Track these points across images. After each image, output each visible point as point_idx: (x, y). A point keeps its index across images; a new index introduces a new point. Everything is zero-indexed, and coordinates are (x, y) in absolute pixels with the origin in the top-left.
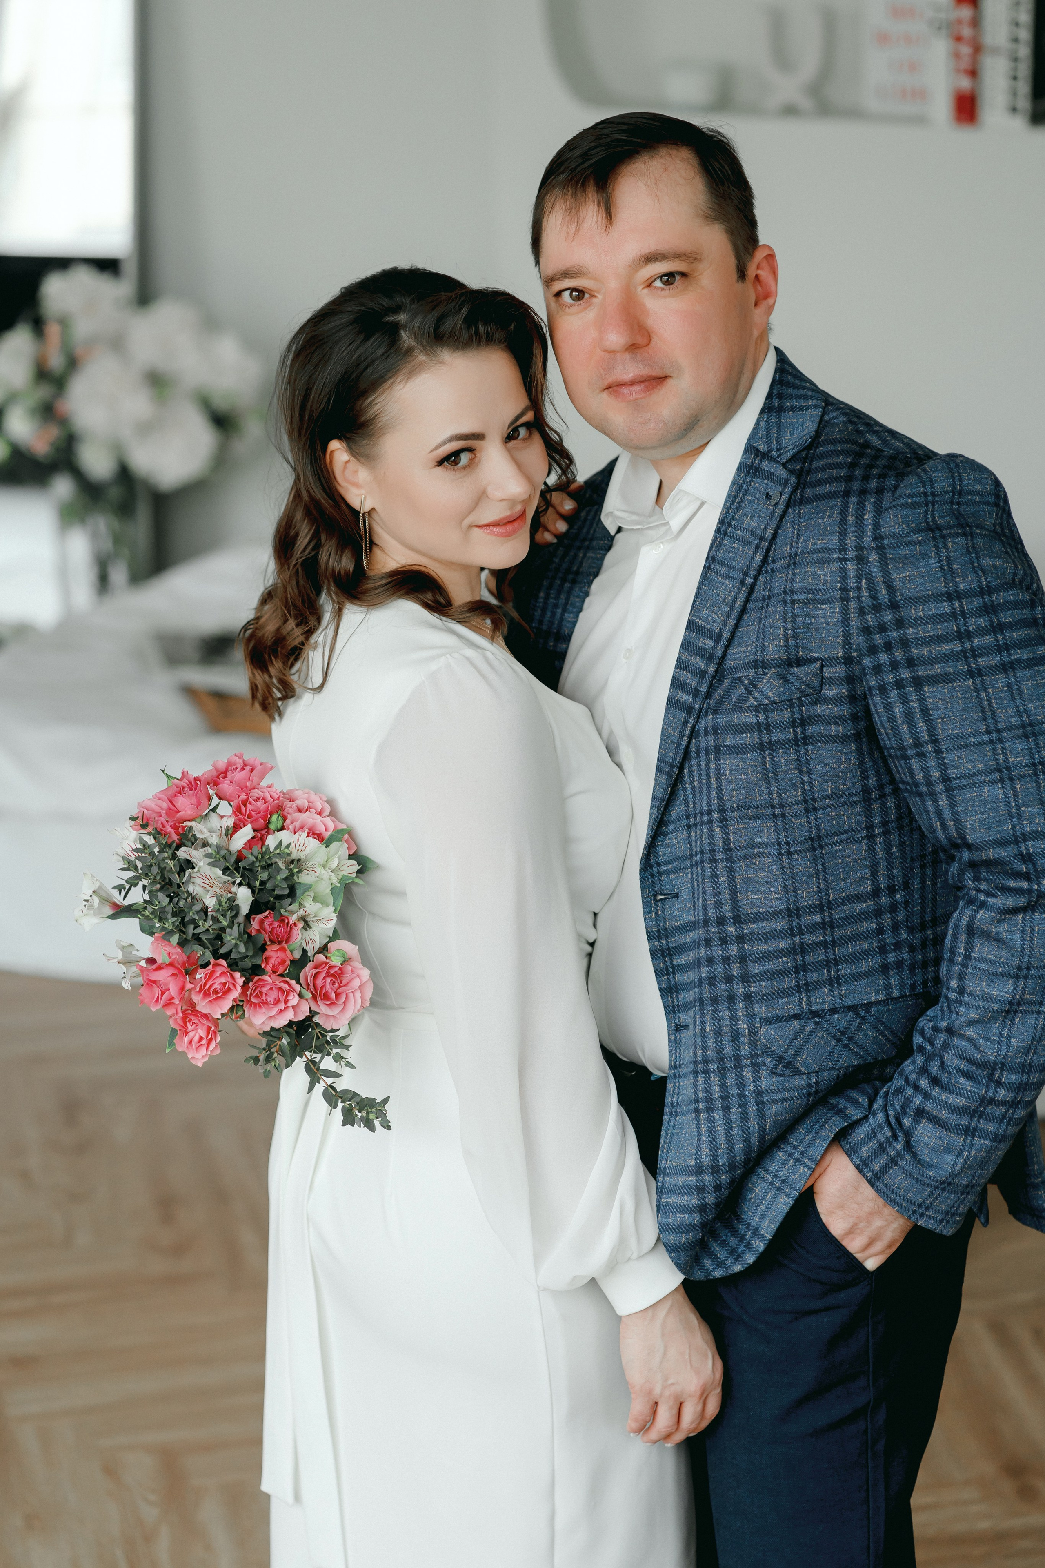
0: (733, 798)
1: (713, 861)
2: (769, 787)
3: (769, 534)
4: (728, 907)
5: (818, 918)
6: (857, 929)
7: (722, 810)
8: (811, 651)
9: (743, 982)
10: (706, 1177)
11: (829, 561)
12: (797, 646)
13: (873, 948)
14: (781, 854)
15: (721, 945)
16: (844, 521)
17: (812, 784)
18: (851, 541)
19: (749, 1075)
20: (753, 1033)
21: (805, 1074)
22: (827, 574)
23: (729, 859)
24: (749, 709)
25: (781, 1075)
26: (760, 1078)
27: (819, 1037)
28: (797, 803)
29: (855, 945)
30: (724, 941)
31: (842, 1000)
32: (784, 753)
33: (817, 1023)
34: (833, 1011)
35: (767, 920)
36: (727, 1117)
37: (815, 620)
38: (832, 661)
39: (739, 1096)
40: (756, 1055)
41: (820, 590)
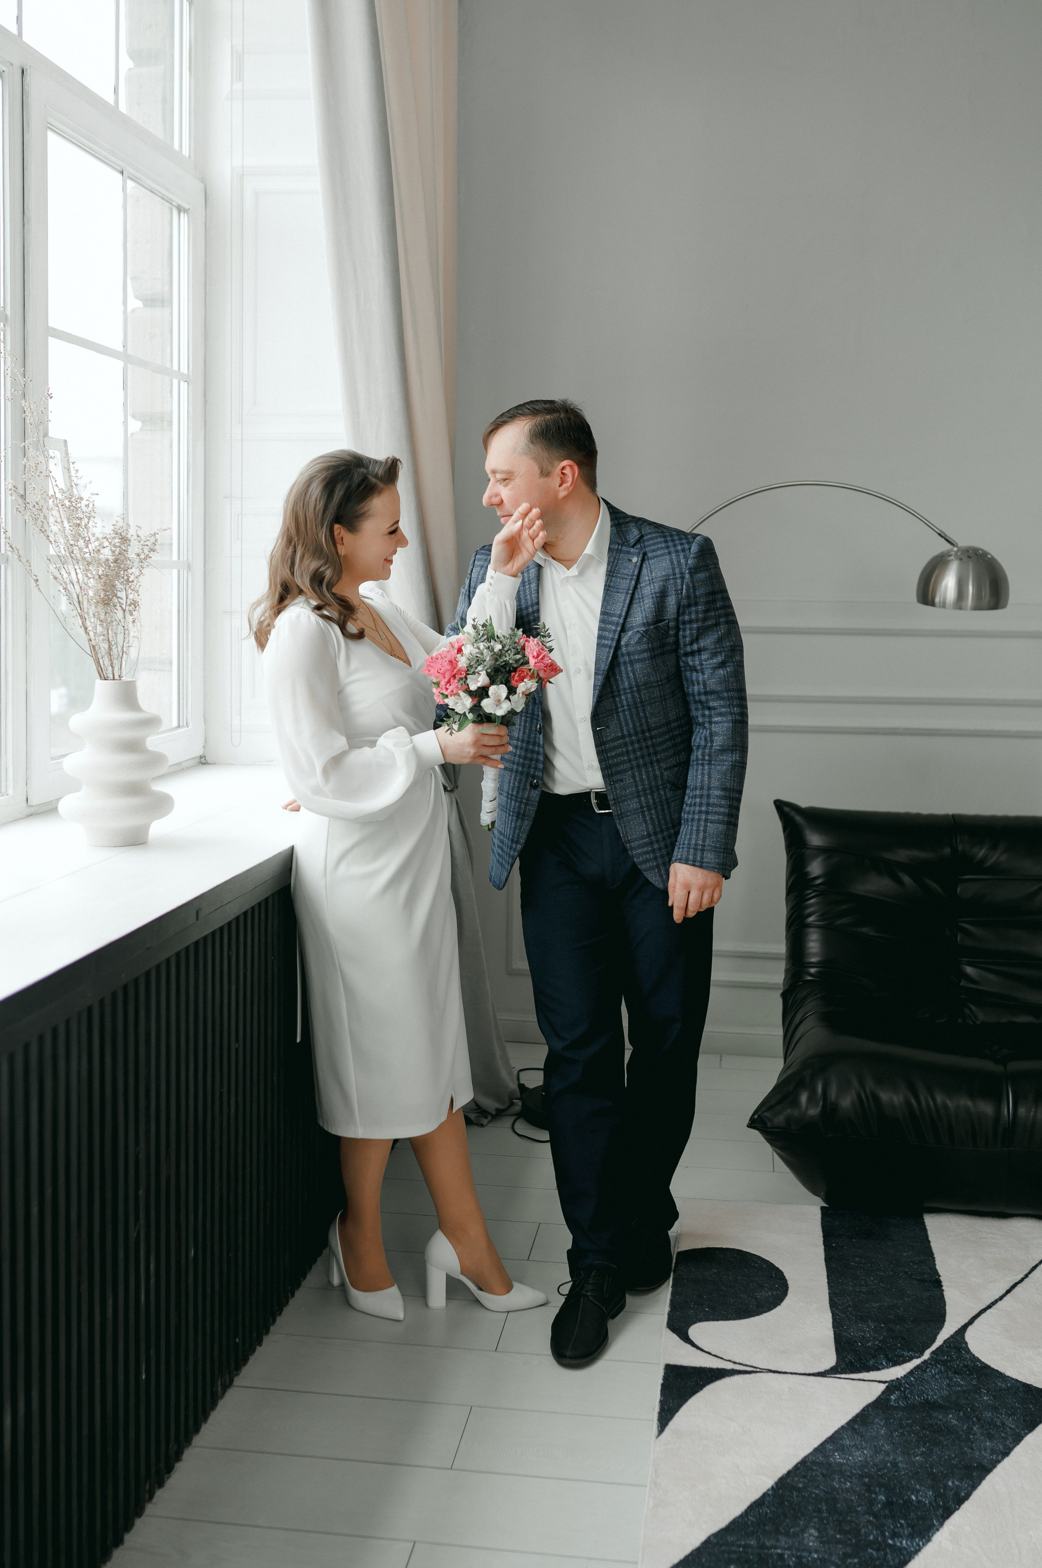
0: (642, 680)
3: (636, 573)
4: (645, 725)
5: (676, 724)
7: (638, 686)
8: (665, 616)
9: (655, 756)
11: (668, 580)
14: (662, 700)
16: (672, 563)
17: (669, 670)
18: (677, 571)
20: (662, 774)
22: (669, 585)
23: (643, 706)
26: (667, 793)
28: (665, 679)
30: (645, 740)
32: (659, 659)
35: (660, 728)
36: (656, 811)
37: (665, 603)
38: (672, 620)
40: (664, 784)
41: (667, 591)
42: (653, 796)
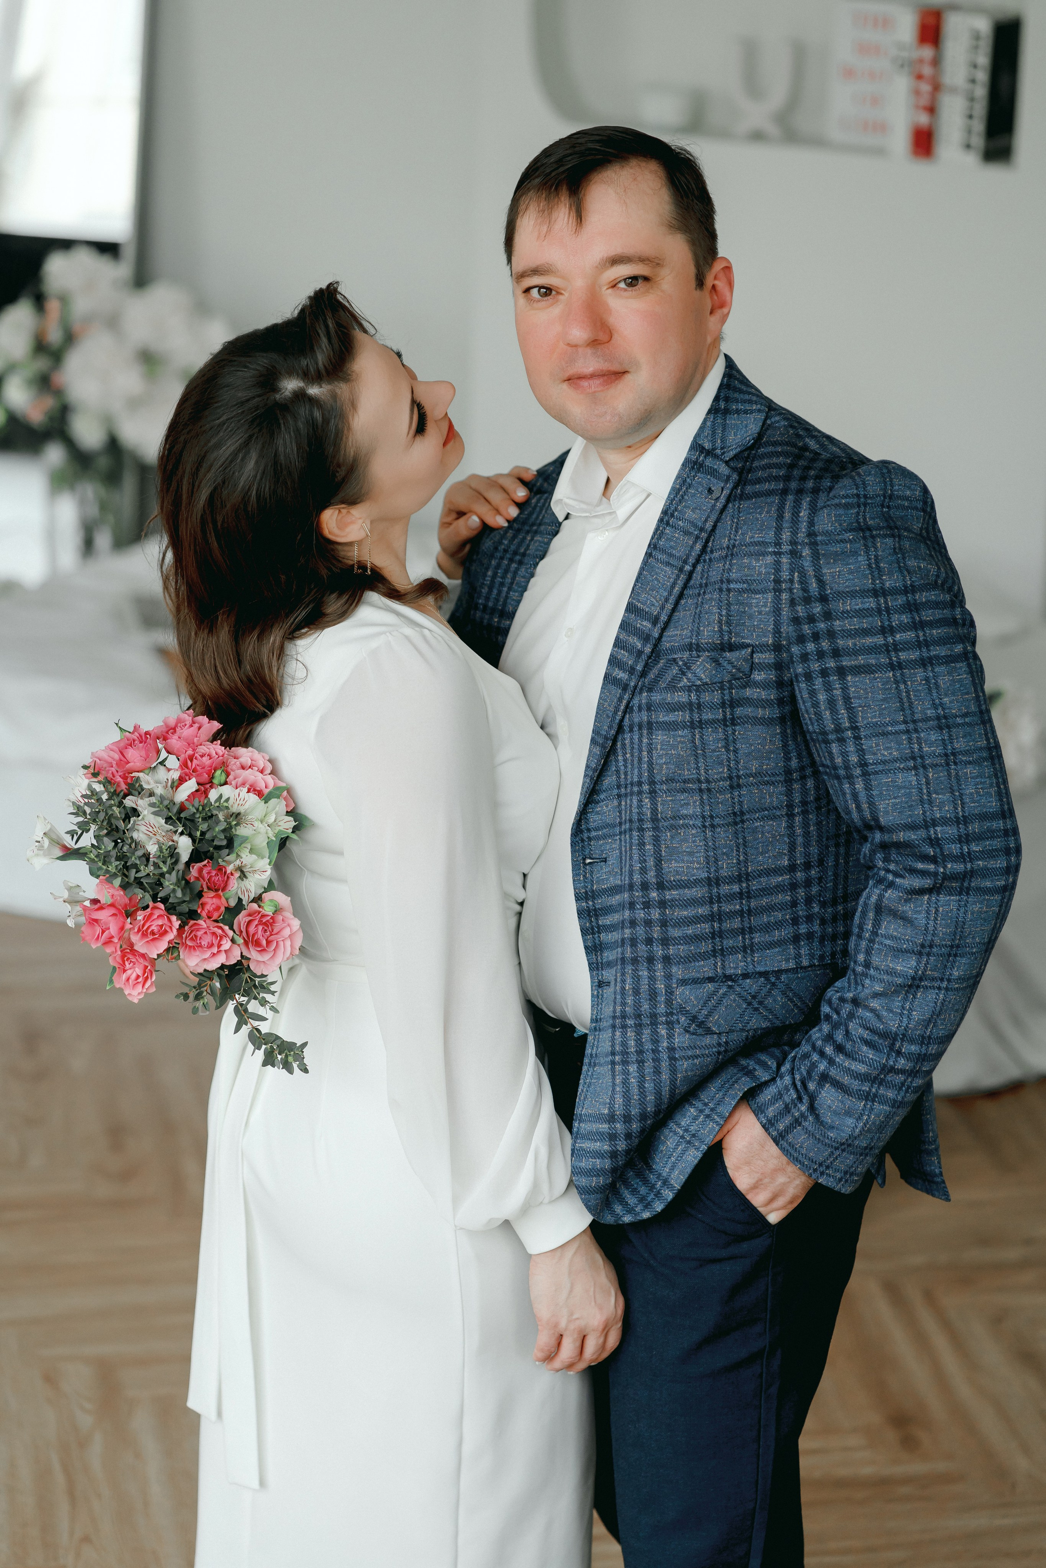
0: (662, 772)
1: (641, 830)
2: (697, 763)
3: (709, 525)
4: (653, 873)
5: (736, 888)
6: (773, 900)
7: (652, 782)
8: (743, 637)
9: (662, 945)
10: (618, 1126)
11: (764, 554)
12: (730, 632)
13: (787, 920)
14: (704, 826)
15: (644, 909)
16: (780, 517)
17: (737, 762)
18: (786, 536)
19: (664, 1032)
20: (670, 992)
21: (716, 1033)
22: (762, 566)
23: (656, 829)
24: (682, 689)
25: (693, 1034)
26: (674, 1036)
27: (731, 1000)
28: (723, 779)
29: (770, 916)
30: (647, 905)
31: (754, 966)
32: (713, 732)
33: (730, 987)
34: (745, 976)
35: (688, 888)
36: (640, 1070)
37: (749, 608)
38: (763, 648)
39: (653, 1050)
40: (672, 1014)
41: (754, 580)
42: (639, 1034)
